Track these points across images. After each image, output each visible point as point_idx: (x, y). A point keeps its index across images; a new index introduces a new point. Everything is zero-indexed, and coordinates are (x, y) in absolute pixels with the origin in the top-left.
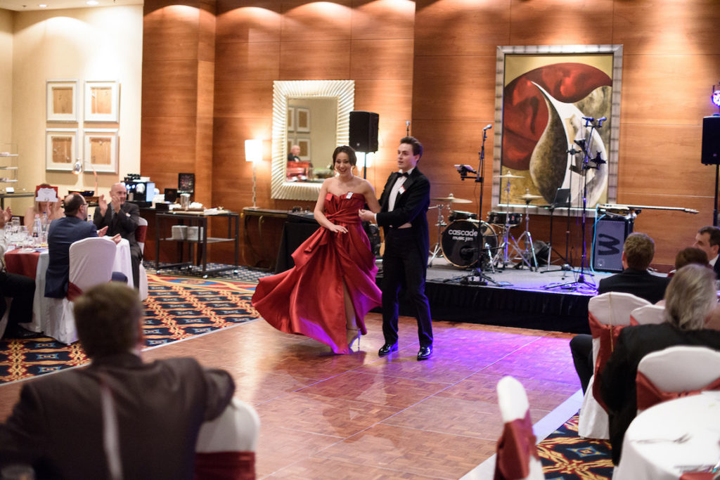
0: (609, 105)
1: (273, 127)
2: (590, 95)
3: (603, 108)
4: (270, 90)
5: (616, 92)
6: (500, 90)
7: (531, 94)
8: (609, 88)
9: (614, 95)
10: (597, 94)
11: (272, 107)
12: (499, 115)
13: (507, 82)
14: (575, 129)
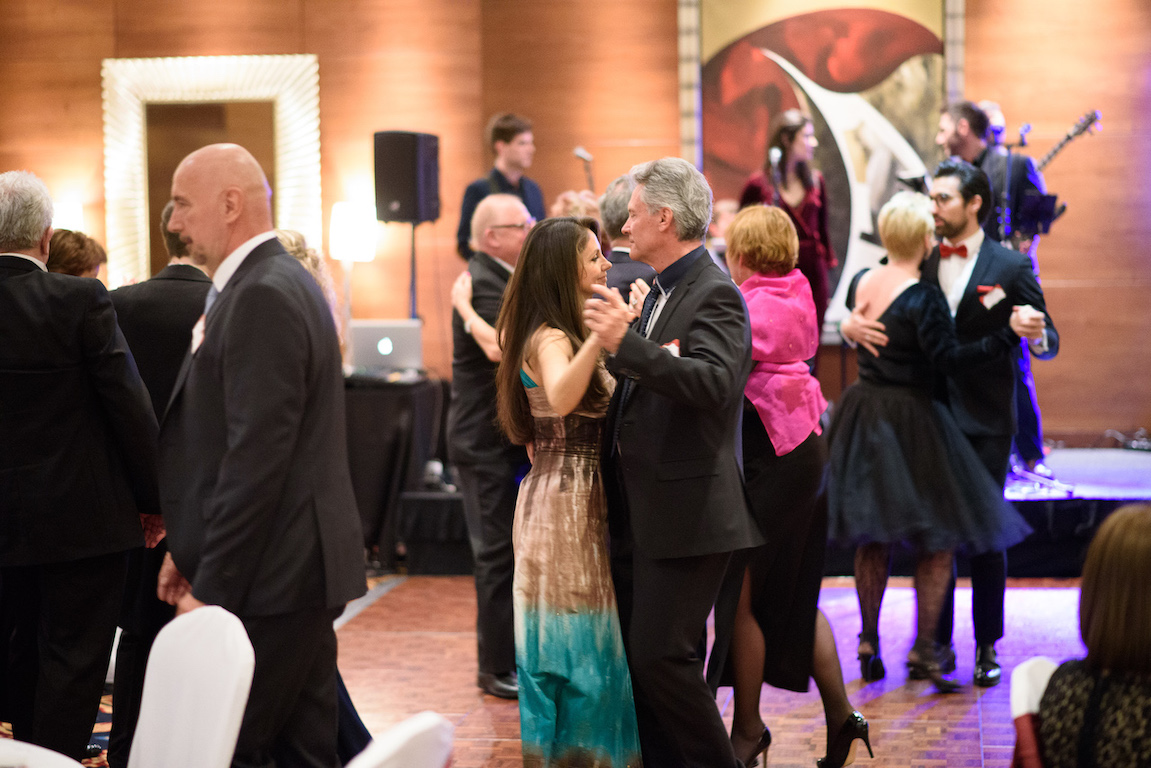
0: (938, 95)
1: (107, 174)
2: (895, 77)
3: (926, 104)
4: (92, 86)
5: (955, 69)
6: (690, 73)
7: (761, 78)
8: (938, 59)
9: (950, 76)
10: (911, 73)
11: (101, 124)
12: (692, 128)
13: (709, 52)
14: (867, 153)
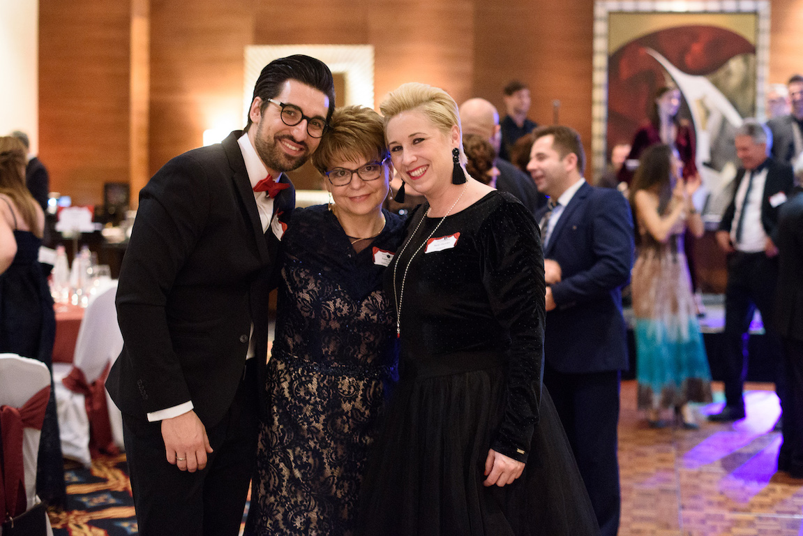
2: (726, 68)
3: (745, 84)
5: (762, 63)
6: (600, 61)
7: (643, 66)
8: (752, 57)
9: (758, 68)
12: (602, 94)
13: (614, 48)
14: (708, 113)
